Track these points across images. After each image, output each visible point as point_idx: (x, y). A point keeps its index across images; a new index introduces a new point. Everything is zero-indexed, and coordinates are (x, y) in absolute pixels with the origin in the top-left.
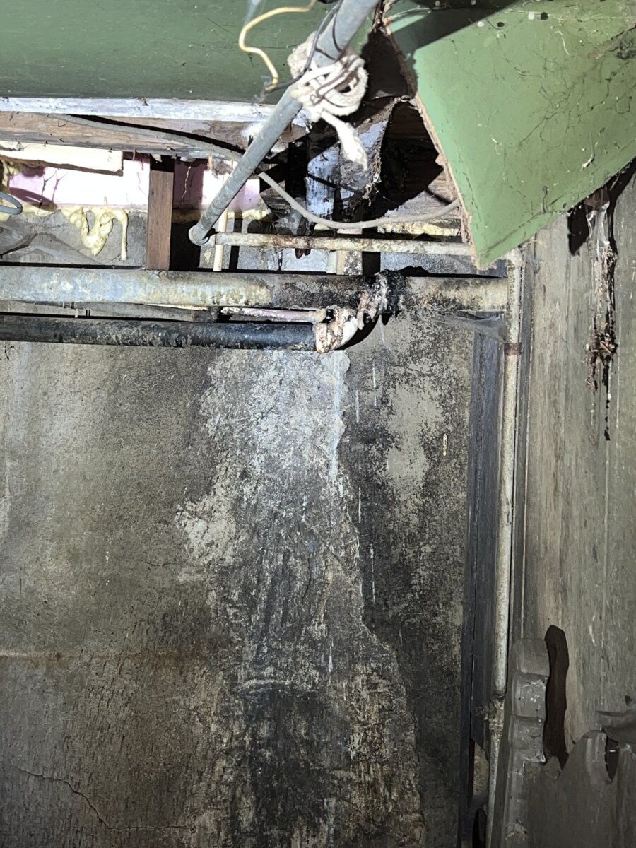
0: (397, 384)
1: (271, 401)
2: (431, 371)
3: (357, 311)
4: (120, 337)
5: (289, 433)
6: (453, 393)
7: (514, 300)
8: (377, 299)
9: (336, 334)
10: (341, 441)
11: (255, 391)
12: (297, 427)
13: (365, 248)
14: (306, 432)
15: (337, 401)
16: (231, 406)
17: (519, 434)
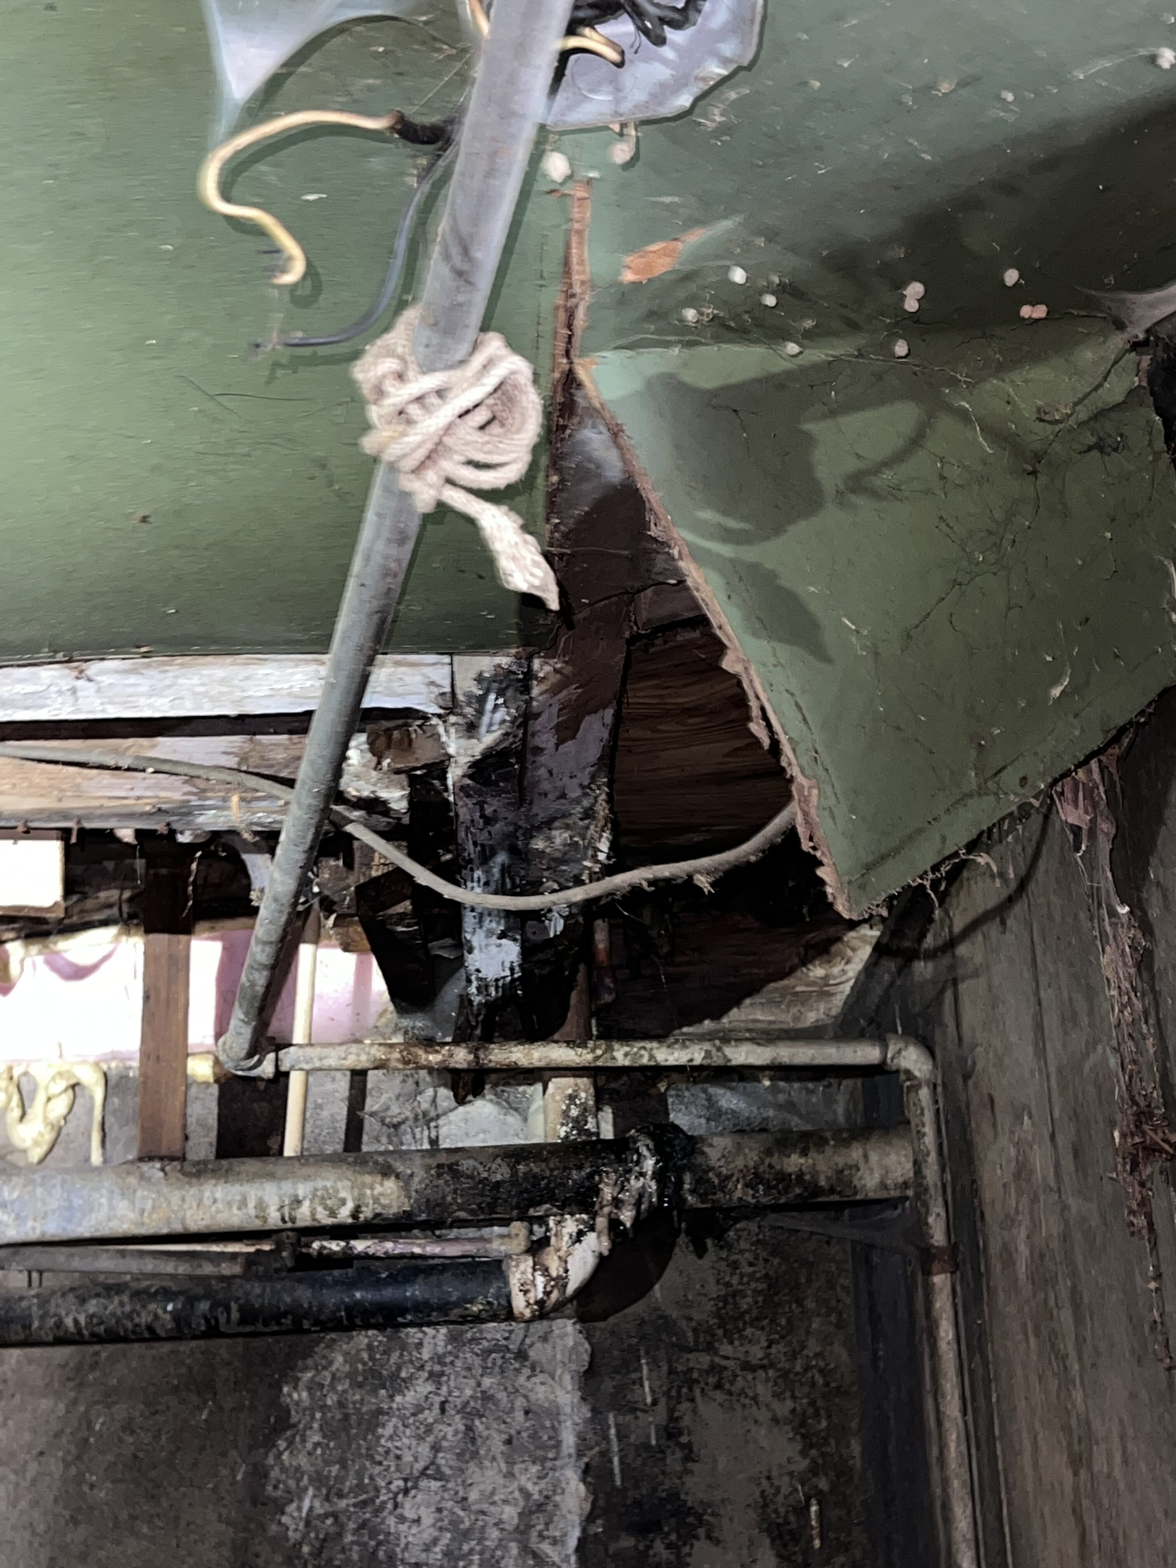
0: (697, 1392)
1: (424, 1450)
2: (767, 1356)
3: (594, 1215)
4: (82, 1320)
5: (467, 1524)
6: (820, 1403)
7: (928, 1154)
8: (635, 1184)
9: (554, 1274)
10: (584, 1530)
11: (388, 1431)
12: (485, 1506)
13: (597, 1058)
14: (505, 1517)
15: (569, 1439)
16: (335, 1469)
17: (978, 1448)
